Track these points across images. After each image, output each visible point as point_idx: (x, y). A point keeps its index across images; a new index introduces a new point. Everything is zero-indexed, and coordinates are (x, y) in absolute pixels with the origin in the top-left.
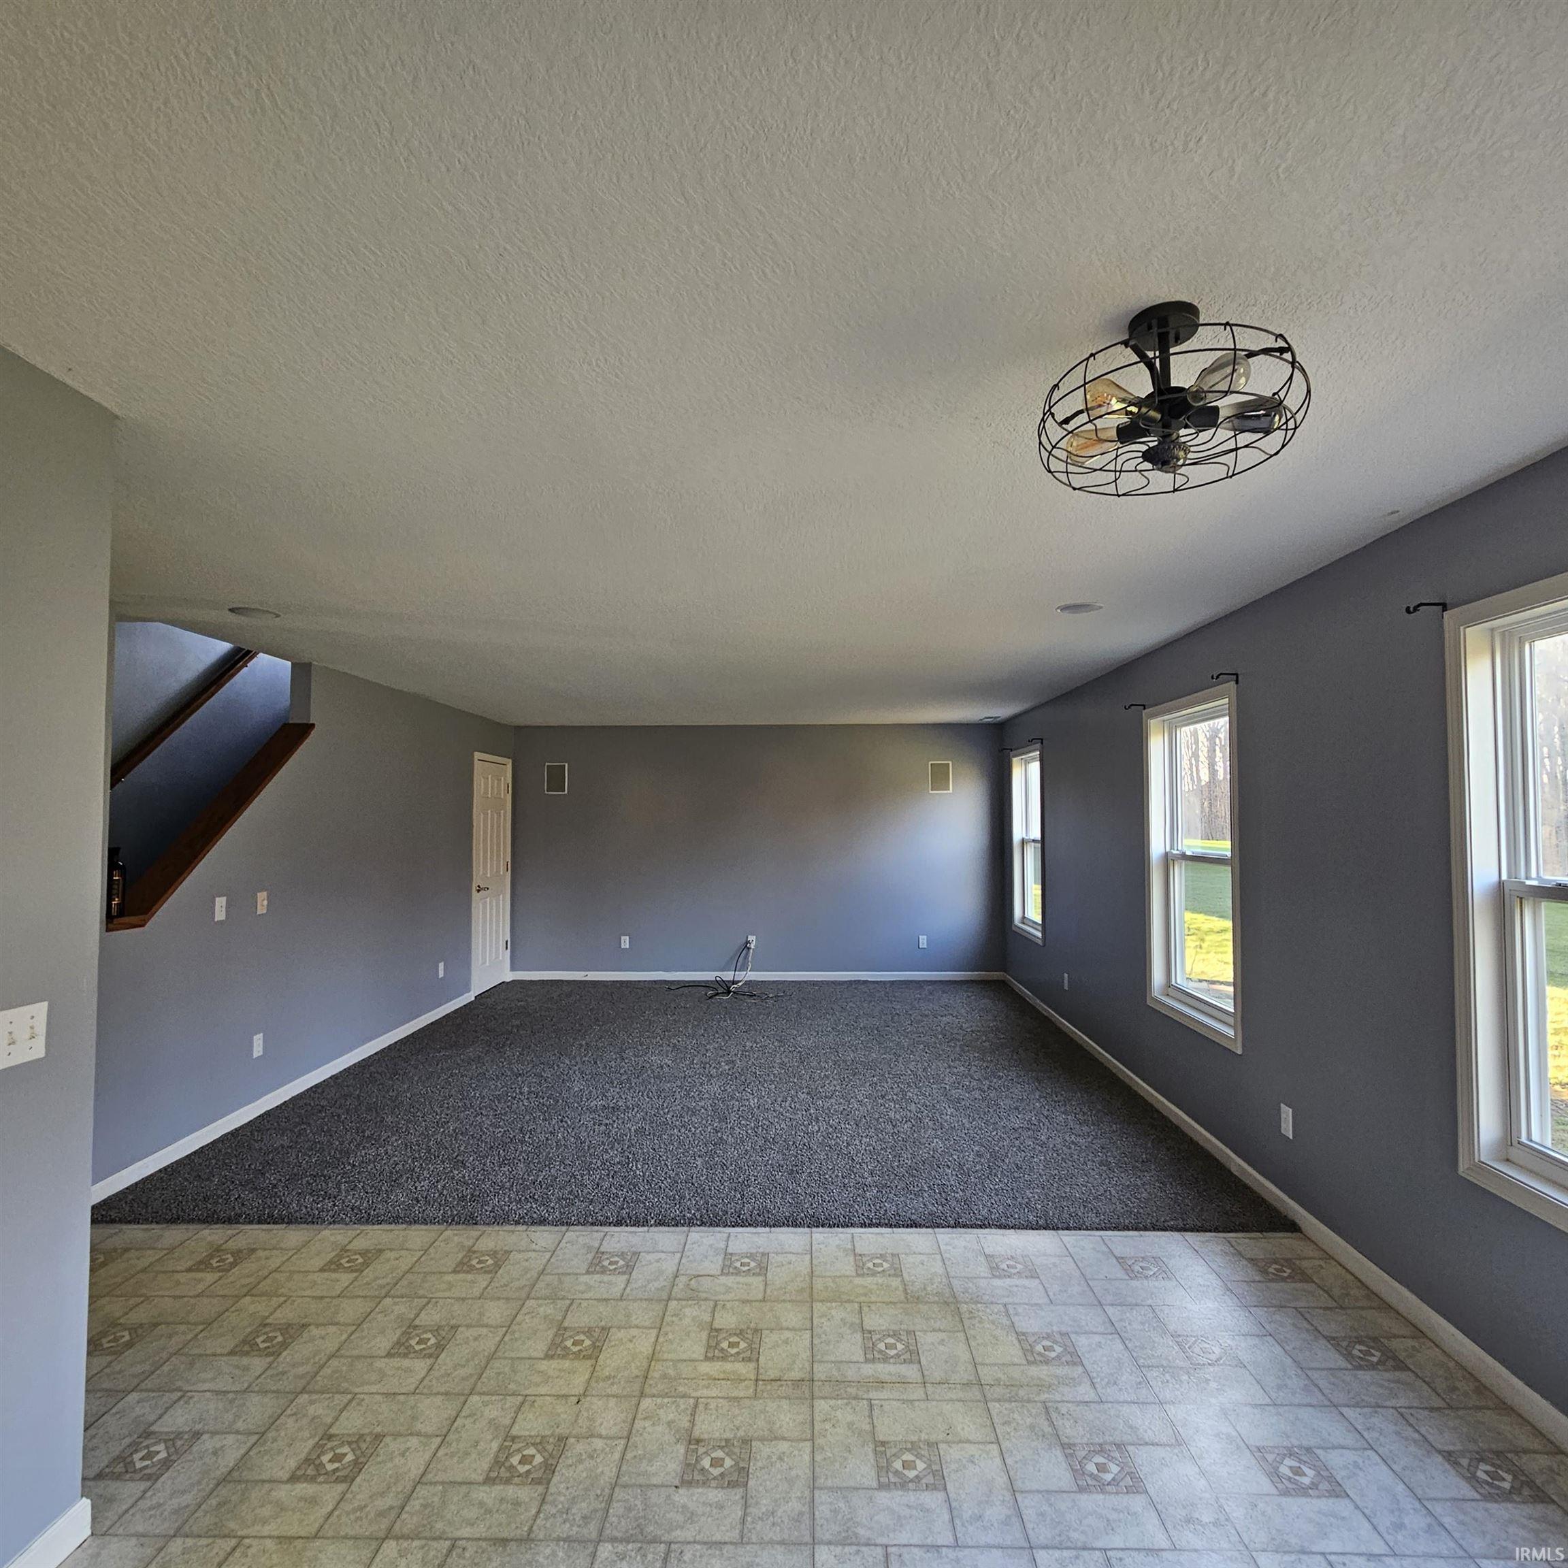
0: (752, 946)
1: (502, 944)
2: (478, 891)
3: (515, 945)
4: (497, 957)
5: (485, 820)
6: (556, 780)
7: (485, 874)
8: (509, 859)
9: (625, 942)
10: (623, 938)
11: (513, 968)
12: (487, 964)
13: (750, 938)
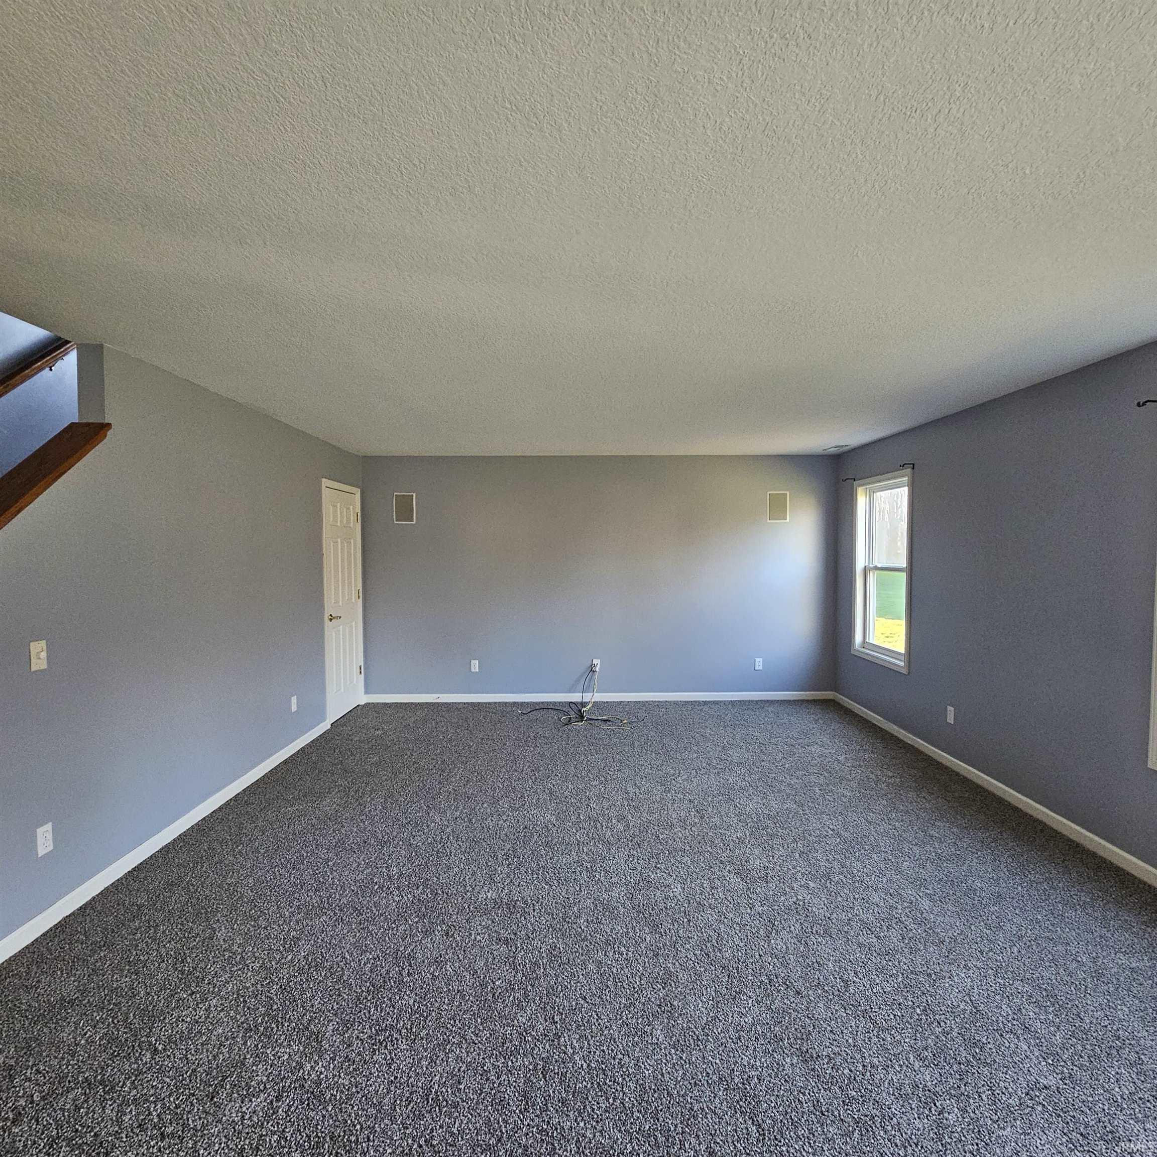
0: (597, 669)
1: (356, 670)
2: (331, 620)
3: (367, 669)
4: (351, 682)
5: (336, 550)
6: (405, 510)
7: (337, 602)
8: (360, 586)
9: (475, 665)
10: (473, 662)
11: (367, 692)
12: (342, 690)
13: (595, 662)
